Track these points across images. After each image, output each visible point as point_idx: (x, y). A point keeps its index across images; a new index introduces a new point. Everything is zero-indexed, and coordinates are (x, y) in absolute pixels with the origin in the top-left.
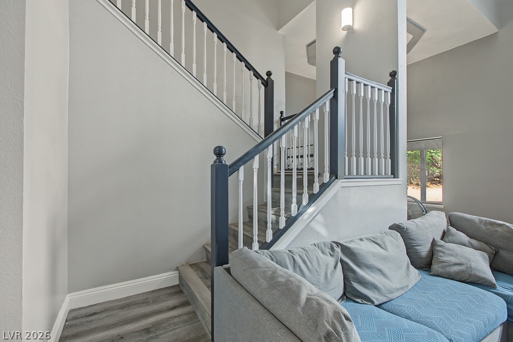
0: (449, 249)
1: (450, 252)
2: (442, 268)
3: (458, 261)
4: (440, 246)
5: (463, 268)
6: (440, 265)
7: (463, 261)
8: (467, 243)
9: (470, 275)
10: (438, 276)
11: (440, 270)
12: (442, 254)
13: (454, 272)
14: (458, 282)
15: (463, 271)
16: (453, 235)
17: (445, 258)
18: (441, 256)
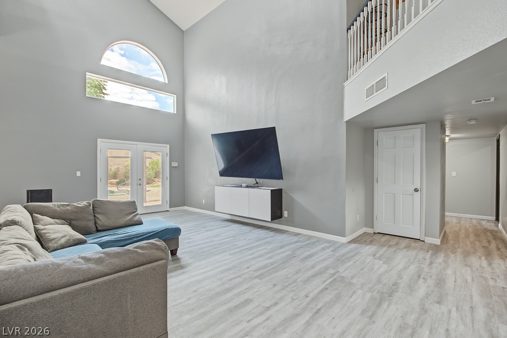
0: (51, 230)
1: (53, 231)
2: (56, 243)
3: (63, 235)
4: (43, 229)
5: (67, 238)
6: (53, 242)
7: (65, 233)
8: (54, 223)
9: (74, 240)
10: (55, 250)
11: (55, 245)
12: (49, 235)
13: (65, 242)
14: (60, 250)
15: (69, 240)
16: (42, 220)
17: (53, 236)
18: (49, 236)
